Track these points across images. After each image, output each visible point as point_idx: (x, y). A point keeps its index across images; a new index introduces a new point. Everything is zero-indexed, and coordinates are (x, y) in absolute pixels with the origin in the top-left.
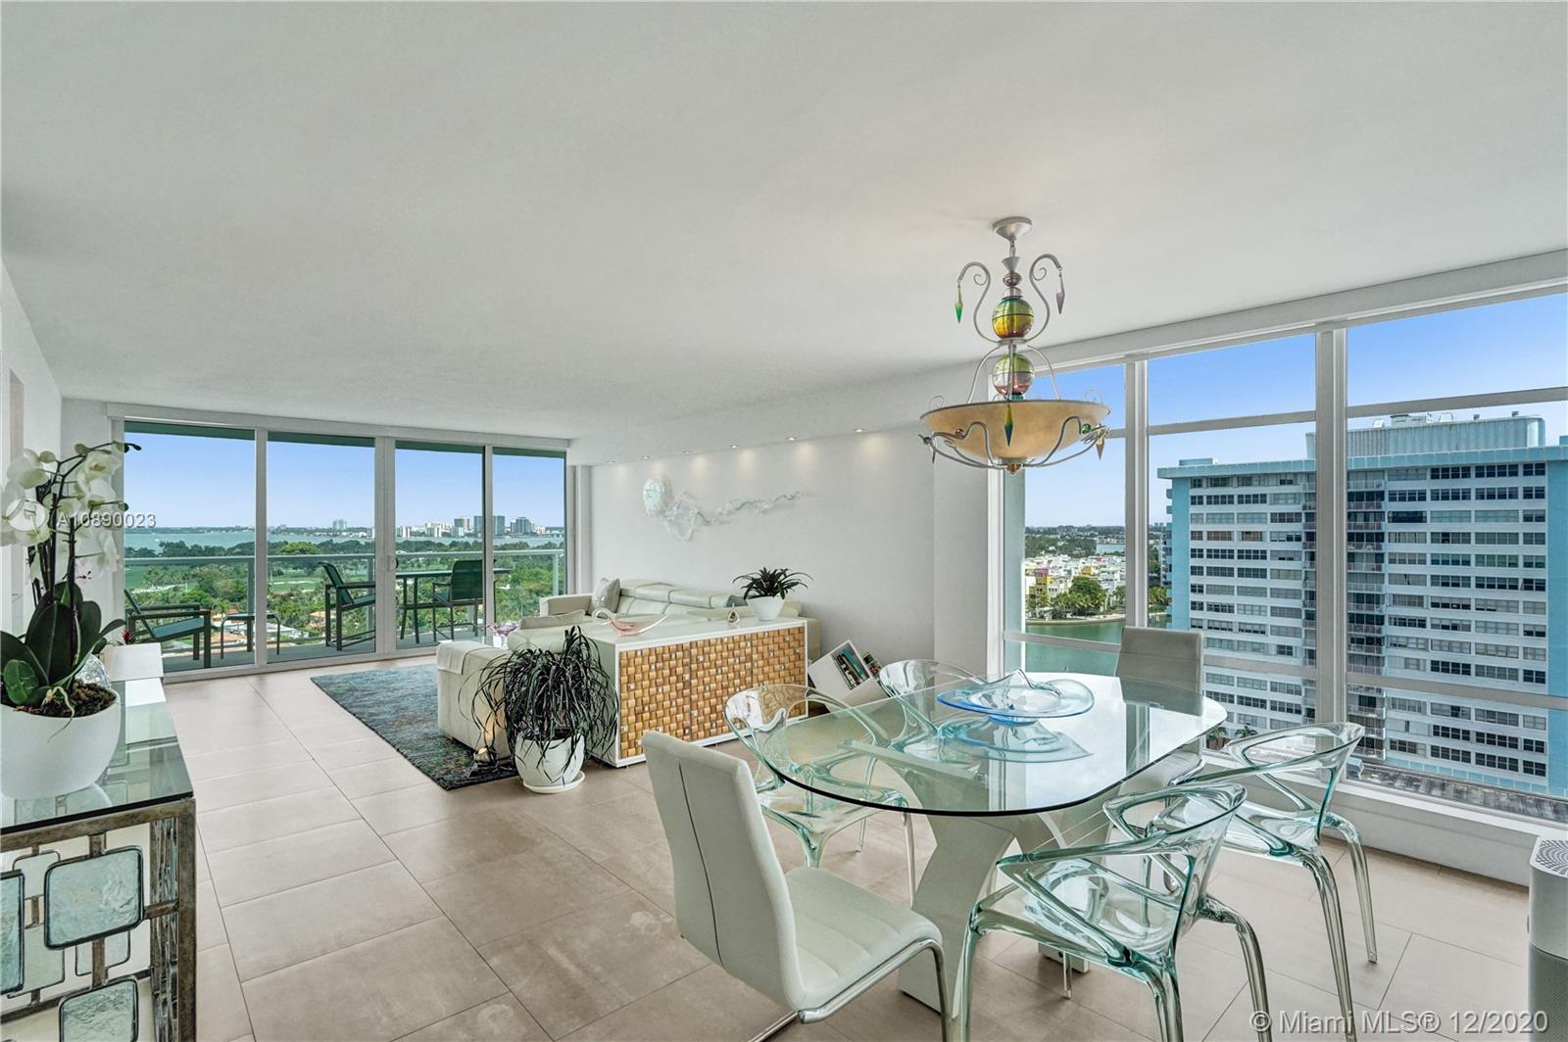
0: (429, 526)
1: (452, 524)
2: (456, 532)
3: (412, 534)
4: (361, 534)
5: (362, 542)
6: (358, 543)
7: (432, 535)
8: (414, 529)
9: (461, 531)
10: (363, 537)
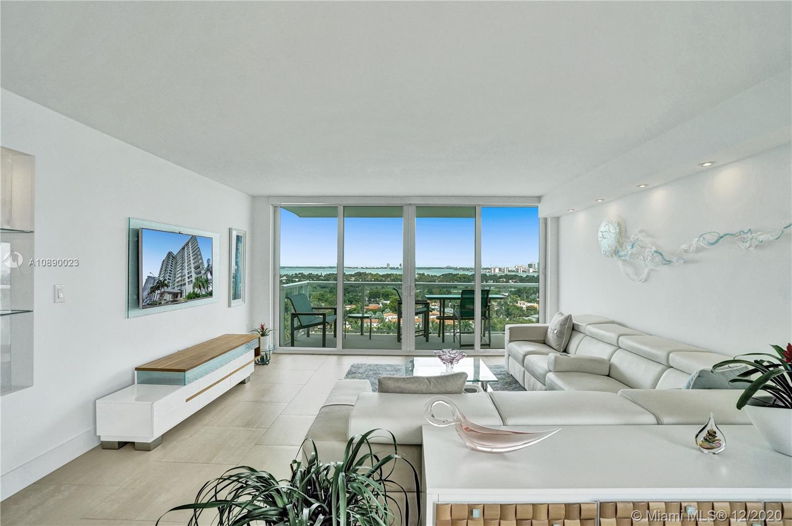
0: (517, 267)
1: (527, 267)
2: (529, 271)
3: (509, 271)
4: (487, 271)
5: (488, 275)
6: (486, 275)
7: (518, 272)
8: (510, 269)
9: (531, 270)
10: (488, 272)
